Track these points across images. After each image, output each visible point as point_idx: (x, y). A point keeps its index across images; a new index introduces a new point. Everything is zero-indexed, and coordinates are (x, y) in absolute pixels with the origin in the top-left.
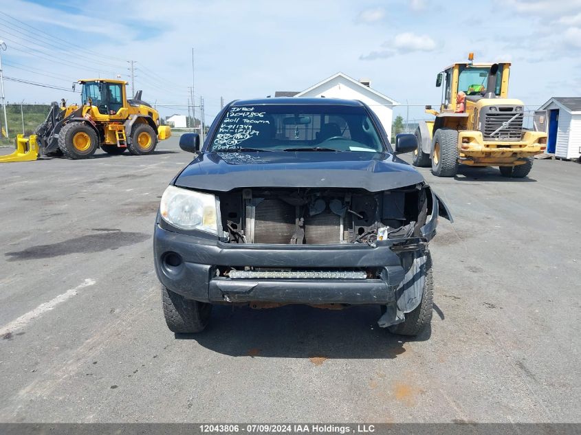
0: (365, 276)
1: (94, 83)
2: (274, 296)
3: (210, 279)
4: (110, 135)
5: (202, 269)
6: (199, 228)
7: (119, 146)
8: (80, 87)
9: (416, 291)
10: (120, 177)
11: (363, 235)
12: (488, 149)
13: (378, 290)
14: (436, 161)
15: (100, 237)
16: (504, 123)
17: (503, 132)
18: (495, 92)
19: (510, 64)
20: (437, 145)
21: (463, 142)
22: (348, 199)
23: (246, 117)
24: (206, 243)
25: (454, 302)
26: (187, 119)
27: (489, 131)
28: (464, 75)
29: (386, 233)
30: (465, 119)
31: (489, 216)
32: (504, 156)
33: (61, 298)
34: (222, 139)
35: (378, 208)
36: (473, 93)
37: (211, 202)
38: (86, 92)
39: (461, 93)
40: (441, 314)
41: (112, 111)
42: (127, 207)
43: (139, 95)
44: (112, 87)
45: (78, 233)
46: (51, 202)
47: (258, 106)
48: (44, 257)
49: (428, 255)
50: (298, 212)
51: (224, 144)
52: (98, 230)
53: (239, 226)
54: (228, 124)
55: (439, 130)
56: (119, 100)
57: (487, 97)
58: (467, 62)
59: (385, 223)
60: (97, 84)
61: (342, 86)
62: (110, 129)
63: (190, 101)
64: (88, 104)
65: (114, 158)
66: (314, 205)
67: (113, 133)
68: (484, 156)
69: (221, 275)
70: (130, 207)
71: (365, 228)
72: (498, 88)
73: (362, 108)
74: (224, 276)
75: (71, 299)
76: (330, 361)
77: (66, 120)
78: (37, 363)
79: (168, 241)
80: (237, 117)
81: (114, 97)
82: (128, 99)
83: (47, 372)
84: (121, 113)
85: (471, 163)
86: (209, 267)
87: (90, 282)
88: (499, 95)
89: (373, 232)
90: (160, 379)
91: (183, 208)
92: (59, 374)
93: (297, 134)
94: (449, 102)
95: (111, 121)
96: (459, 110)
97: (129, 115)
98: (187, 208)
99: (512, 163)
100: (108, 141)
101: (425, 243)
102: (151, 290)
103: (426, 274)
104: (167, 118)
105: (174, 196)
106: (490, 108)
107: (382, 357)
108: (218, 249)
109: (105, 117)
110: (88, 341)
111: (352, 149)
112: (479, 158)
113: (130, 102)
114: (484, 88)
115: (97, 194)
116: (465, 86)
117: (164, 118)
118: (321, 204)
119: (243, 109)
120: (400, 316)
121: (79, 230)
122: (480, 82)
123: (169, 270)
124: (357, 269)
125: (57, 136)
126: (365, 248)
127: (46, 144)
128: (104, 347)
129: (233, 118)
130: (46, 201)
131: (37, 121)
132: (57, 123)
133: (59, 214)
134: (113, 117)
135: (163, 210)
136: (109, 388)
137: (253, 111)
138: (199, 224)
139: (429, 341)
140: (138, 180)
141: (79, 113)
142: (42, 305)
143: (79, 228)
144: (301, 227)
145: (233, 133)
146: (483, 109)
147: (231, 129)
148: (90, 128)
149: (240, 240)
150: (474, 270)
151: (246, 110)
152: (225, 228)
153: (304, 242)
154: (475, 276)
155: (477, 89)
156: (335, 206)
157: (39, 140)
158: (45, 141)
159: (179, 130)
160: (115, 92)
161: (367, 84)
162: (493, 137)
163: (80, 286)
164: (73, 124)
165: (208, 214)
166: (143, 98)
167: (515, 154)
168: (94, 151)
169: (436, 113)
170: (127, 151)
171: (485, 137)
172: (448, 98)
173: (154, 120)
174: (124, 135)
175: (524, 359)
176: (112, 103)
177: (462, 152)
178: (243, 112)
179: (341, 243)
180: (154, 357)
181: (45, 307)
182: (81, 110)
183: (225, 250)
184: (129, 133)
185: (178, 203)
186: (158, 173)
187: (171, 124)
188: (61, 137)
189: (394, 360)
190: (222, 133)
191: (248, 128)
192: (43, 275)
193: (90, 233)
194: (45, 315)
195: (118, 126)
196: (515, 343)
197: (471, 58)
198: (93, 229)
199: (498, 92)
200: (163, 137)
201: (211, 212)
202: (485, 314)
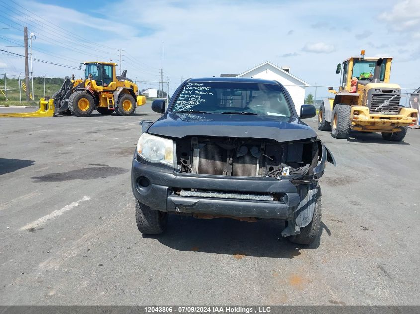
0: (272, 199)
1: (94, 64)
2: (210, 210)
3: (167, 196)
4: (103, 101)
5: (162, 188)
6: (162, 162)
7: (109, 108)
8: (84, 67)
9: (309, 212)
10: (109, 130)
11: (272, 171)
12: (373, 120)
13: (281, 209)
14: (334, 127)
15: (95, 169)
16: (386, 101)
17: (385, 108)
18: (380, 78)
19: (391, 59)
20: (335, 115)
21: (355, 114)
22: (263, 147)
23: (197, 90)
24: (166, 171)
25: (338, 225)
26: (157, 92)
27: (374, 106)
28: (358, 65)
29: (288, 171)
30: (357, 98)
31: (371, 168)
32: (385, 125)
33: (67, 208)
34: (180, 104)
35: (283, 154)
36: (364, 79)
37: (170, 145)
38: (88, 70)
39: (355, 79)
40: (329, 232)
41: (105, 84)
42: (113, 150)
43: (125, 73)
44: (106, 68)
45: (79, 166)
46: (62, 145)
47: (205, 83)
48: (57, 181)
49: (319, 188)
50: (228, 154)
51: (181, 108)
52: (94, 165)
53: (189, 161)
54: (185, 94)
55: (337, 105)
56: (110, 77)
57: (374, 82)
58: (360, 56)
59: (288, 164)
60: (96, 65)
61: (269, 71)
62: (104, 96)
63: (160, 78)
64: (90, 79)
65: (105, 117)
66: (239, 150)
67: (106, 99)
68: (370, 124)
69: (175, 194)
70: (116, 150)
71: (274, 167)
72: (382, 76)
73: (278, 86)
74: (177, 194)
75: (74, 208)
76: (247, 258)
77: (74, 89)
78: (51, 248)
79: (141, 170)
80: (191, 90)
81: (107, 74)
82: (117, 76)
83: (58, 253)
84: (111, 86)
85: (360, 129)
86: (167, 187)
87: (87, 198)
88: (383, 80)
89: (279, 170)
90: (131, 262)
91: (152, 149)
92: (65, 255)
93: (232, 103)
94: (346, 85)
95: (105, 91)
96: (352, 91)
97: (117, 88)
98: (154, 148)
99: (391, 130)
100: (102, 105)
101: (316, 179)
102: (128, 205)
103: (316, 201)
104: (144, 90)
105: (146, 140)
106: (376, 90)
107: (283, 257)
108: (173, 176)
109: (101, 88)
110: (85, 236)
111: (269, 114)
112: (366, 126)
113: (118, 78)
114: (372, 75)
115: (93, 141)
116: (357, 73)
117: (141, 91)
118: (244, 150)
119: (196, 84)
120: (298, 229)
121: (81, 164)
122: (369, 71)
123: (141, 189)
124: (267, 194)
125: (67, 100)
126: (273, 180)
127: (60, 106)
128: (95, 240)
129: (189, 90)
130: (59, 144)
131: (54, 90)
132: (68, 91)
133: (67, 153)
134: (106, 88)
135: (138, 150)
136: (98, 266)
137: (202, 86)
138: (162, 159)
139: (318, 249)
140: (121, 132)
141: (83, 85)
142: (55, 211)
143: (81, 163)
144: (230, 164)
145: (188, 101)
146: (370, 90)
147: (187, 97)
148: (90, 96)
149: (189, 171)
150: (355, 203)
151: (198, 85)
152: (179, 163)
153: (232, 174)
154: (355, 208)
155: (367, 76)
156: (254, 151)
157: (55, 103)
158: (59, 104)
159: (151, 99)
160: (108, 70)
161: (287, 70)
162: (377, 111)
163: (80, 201)
164: (78, 92)
165: (168, 153)
166: (127, 76)
167: (393, 124)
168: (92, 111)
169: (336, 93)
170: (115, 112)
171: (371, 111)
172: (345, 81)
173: (134, 91)
174: (113, 101)
175: (384, 264)
176: (106, 79)
177: (354, 121)
178: (195, 86)
179: (257, 176)
180: (128, 248)
181: (56, 213)
182: (85, 83)
183: (178, 177)
184: (116, 100)
185: (149, 144)
186: (135, 128)
187: (145, 95)
188: (70, 101)
189: (292, 260)
190: (180, 100)
191: (198, 97)
192: (56, 192)
193: (88, 166)
194: (57, 218)
195: (109, 95)
196: (379, 253)
197: (363, 53)
198: (90, 164)
199: (382, 79)
200: (140, 103)
201: (170, 151)
202: (360, 234)
